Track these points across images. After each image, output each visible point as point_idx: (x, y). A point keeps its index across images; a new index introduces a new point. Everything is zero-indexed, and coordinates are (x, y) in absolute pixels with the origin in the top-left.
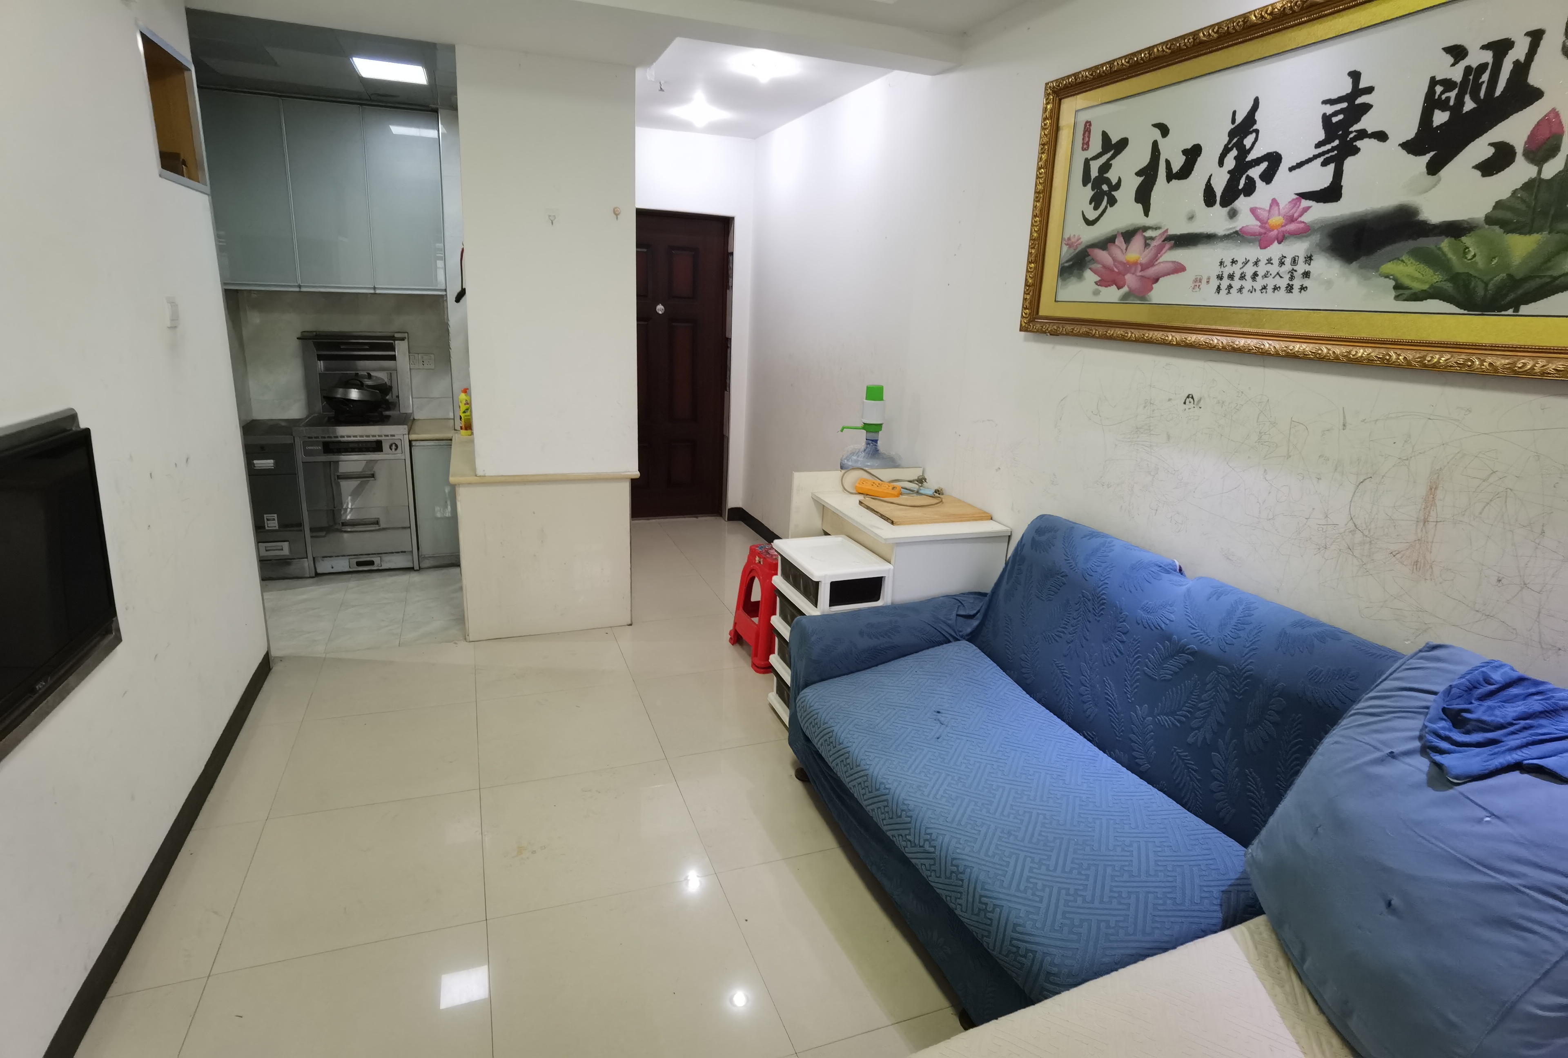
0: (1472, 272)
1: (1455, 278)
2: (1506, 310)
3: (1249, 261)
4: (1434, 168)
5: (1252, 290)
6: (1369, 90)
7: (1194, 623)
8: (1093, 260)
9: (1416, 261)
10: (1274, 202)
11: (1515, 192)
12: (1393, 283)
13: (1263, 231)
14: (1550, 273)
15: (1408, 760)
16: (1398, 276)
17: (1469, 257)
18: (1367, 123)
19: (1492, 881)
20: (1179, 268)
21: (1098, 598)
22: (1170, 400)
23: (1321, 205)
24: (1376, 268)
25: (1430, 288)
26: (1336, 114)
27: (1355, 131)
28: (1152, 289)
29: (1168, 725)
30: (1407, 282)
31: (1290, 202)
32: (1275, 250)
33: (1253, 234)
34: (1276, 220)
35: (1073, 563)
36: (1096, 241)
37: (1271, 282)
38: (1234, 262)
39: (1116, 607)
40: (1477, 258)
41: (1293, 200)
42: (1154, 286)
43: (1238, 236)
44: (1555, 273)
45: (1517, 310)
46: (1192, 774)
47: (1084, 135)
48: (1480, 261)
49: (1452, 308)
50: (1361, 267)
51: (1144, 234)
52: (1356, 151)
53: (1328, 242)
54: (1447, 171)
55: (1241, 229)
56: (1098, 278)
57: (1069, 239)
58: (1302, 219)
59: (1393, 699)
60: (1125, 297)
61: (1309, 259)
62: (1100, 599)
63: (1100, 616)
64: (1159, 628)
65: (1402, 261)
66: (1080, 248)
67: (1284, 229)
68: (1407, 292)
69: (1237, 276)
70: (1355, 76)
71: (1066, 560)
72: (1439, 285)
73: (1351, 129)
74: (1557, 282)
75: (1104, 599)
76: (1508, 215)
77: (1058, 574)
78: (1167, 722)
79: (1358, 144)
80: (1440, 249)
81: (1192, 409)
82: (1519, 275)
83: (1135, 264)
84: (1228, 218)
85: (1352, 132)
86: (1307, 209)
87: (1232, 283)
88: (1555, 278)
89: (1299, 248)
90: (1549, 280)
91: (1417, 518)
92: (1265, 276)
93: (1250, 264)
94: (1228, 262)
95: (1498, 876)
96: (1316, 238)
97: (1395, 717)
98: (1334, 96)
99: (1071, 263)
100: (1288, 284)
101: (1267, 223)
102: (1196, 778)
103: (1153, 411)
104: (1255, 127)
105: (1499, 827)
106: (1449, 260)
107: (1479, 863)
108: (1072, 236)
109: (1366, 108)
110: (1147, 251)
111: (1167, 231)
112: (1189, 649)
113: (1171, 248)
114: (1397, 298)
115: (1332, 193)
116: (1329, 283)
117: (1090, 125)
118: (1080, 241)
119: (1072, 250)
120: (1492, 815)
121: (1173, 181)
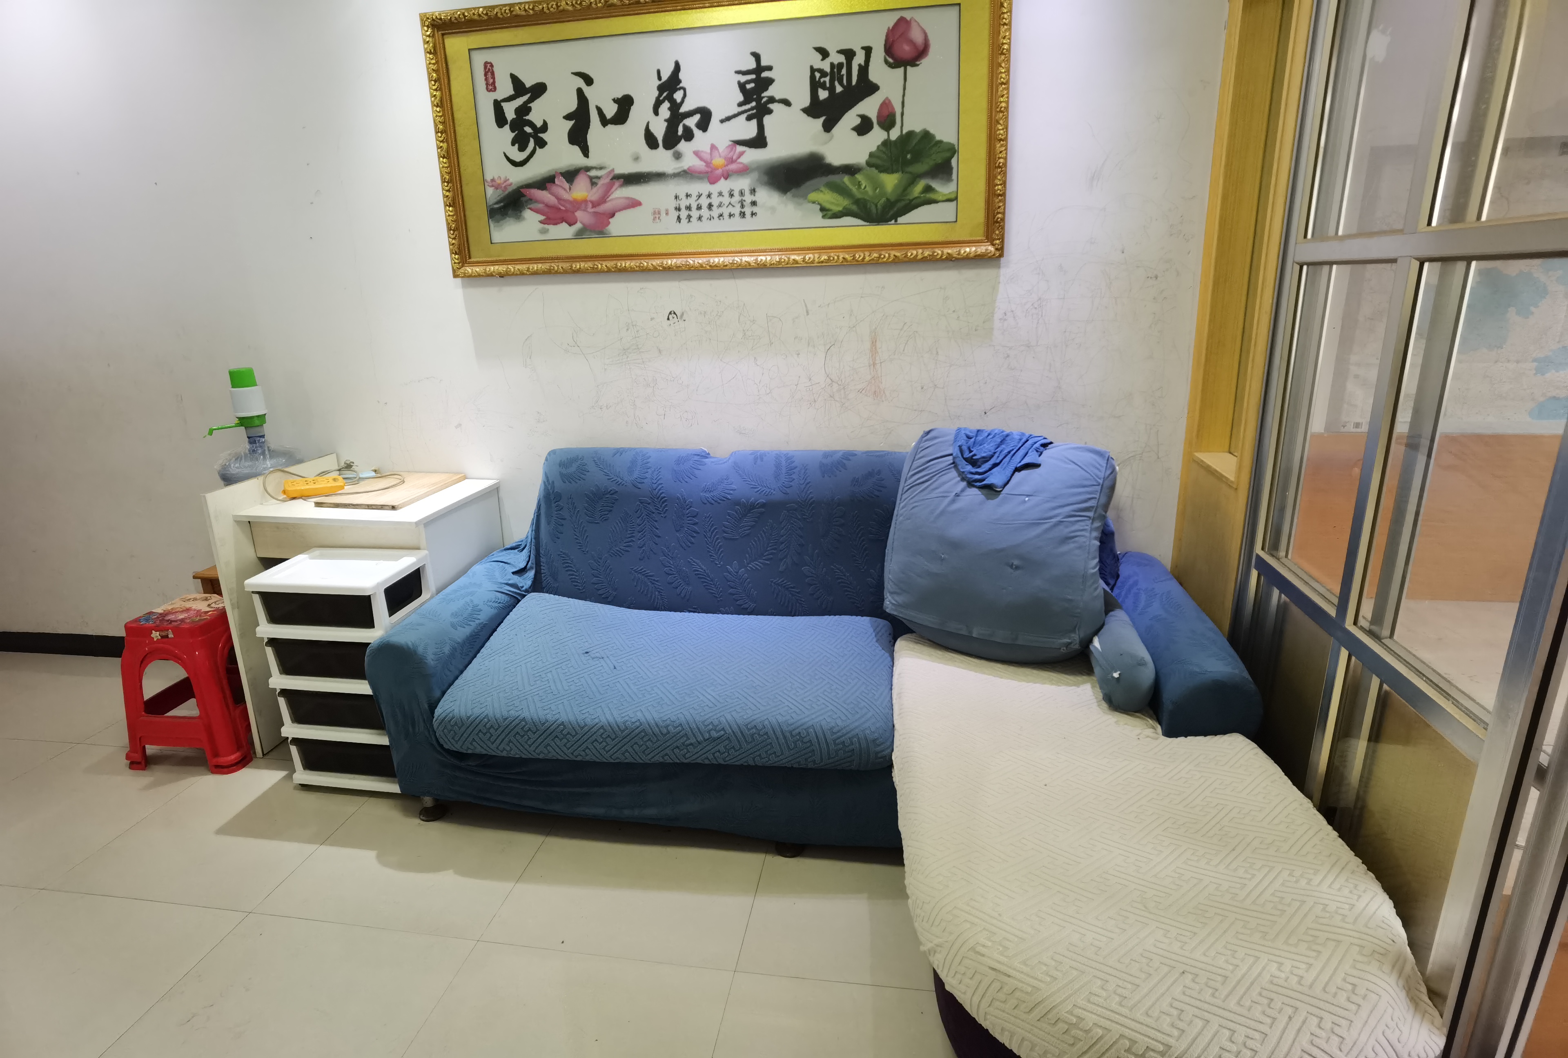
0: (866, 197)
1: (857, 202)
2: (891, 221)
3: (701, 195)
4: (828, 127)
5: (711, 218)
6: (770, 68)
7: (754, 484)
8: (531, 200)
9: (831, 190)
10: (713, 147)
11: (878, 147)
12: (819, 207)
13: (710, 170)
14: (908, 197)
15: (965, 493)
16: (821, 202)
17: (863, 187)
18: (772, 91)
19: (1051, 524)
20: (635, 204)
21: (658, 498)
22: (652, 319)
23: (753, 150)
24: (805, 196)
25: (843, 209)
26: (748, 82)
27: (767, 97)
28: (609, 223)
29: (760, 567)
30: (828, 206)
31: (727, 147)
32: (723, 185)
33: (700, 173)
34: (718, 161)
35: (619, 479)
36: (530, 181)
37: (726, 211)
38: (688, 196)
39: (678, 498)
40: (867, 188)
41: (729, 146)
42: (611, 220)
43: (687, 174)
44: (911, 198)
45: (896, 221)
46: (793, 591)
47: (486, 75)
48: (870, 192)
49: (860, 222)
50: (794, 196)
51: (588, 173)
52: (770, 112)
53: (766, 178)
54: (836, 130)
55: (688, 169)
56: (542, 218)
57: (493, 180)
58: (740, 160)
59: (928, 469)
60: (579, 235)
61: (753, 191)
62: (660, 499)
63: (665, 513)
64: (724, 499)
65: (821, 191)
66: (510, 189)
67: (727, 168)
68: (830, 213)
69: (694, 207)
70: (757, 56)
71: (609, 479)
72: (848, 206)
73: (763, 95)
74: (913, 203)
75: (665, 497)
76: (878, 162)
77: (606, 494)
78: (757, 565)
79: (771, 106)
80: (844, 183)
81: (677, 323)
82: (893, 199)
83: (585, 201)
84: (673, 159)
85: (764, 97)
86: (742, 154)
87: (691, 213)
88: (911, 201)
89: (743, 183)
90: (908, 201)
91: (869, 363)
92: (720, 206)
93: (704, 197)
94: (682, 196)
95: (1052, 520)
96: (755, 175)
97: (940, 476)
98: (744, 69)
99: (502, 204)
100: (741, 212)
101: (711, 163)
102: (796, 592)
103: (637, 331)
104: (681, 85)
105: (1035, 500)
106: (851, 190)
107: (1040, 520)
108: (496, 178)
109: (770, 81)
110: (595, 189)
111: (613, 170)
112: (758, 504)
113: (621, 186)
114: (824, 217)
115: (759, 141)
116: (773, 209)
117: (492, 66)
118: (508, 183)
119: (499, 191)
120: (1028, 496)
121: (609, 125)
